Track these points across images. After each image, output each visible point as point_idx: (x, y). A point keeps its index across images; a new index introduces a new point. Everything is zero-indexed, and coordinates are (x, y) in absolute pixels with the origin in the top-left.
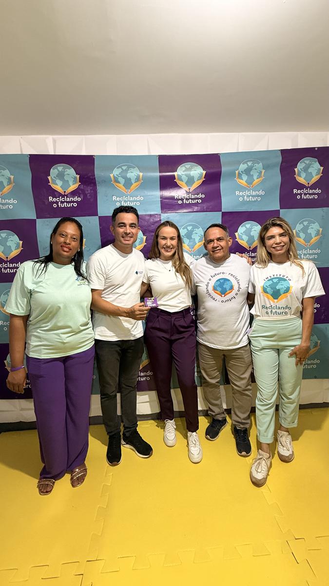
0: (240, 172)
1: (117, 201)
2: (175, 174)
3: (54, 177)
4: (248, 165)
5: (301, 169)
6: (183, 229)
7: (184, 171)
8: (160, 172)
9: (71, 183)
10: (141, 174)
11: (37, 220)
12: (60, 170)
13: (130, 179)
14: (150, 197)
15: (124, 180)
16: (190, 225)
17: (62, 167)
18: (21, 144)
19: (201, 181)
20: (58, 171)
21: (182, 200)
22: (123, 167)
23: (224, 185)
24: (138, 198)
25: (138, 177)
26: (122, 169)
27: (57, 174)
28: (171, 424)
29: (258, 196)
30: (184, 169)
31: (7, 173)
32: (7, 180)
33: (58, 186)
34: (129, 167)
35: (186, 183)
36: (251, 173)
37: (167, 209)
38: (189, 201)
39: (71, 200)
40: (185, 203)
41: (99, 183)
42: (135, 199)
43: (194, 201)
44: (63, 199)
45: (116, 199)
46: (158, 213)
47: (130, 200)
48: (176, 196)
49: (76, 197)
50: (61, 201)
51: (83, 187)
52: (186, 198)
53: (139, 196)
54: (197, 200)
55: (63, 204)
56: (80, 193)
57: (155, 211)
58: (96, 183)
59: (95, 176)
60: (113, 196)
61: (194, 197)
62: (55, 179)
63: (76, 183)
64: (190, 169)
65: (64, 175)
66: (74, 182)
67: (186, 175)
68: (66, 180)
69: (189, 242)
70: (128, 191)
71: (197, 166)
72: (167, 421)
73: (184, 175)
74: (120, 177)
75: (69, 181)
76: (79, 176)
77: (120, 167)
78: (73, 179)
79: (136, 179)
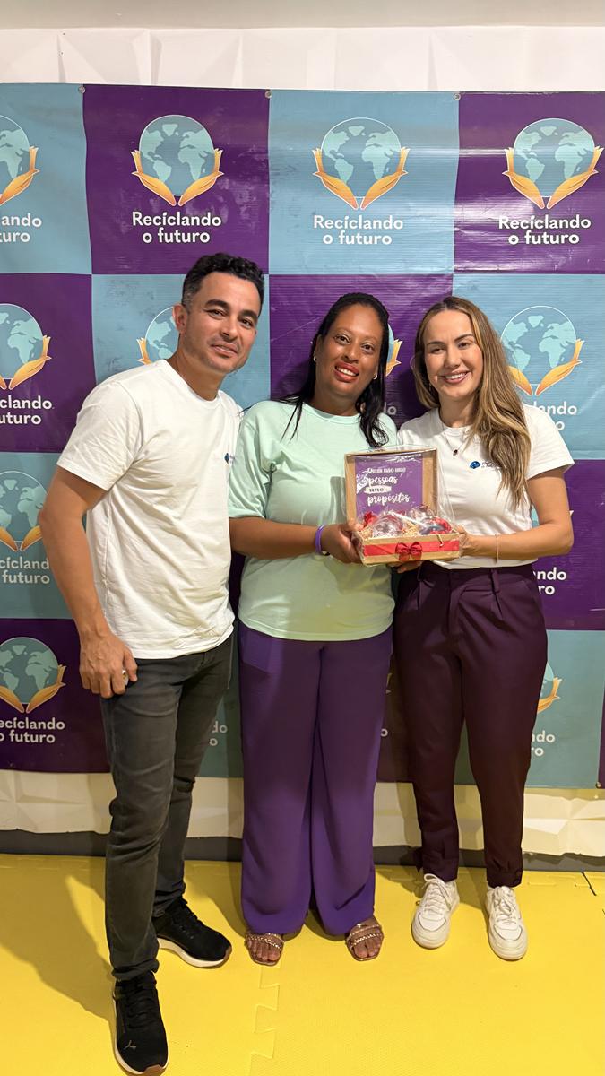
1: (326, 231)
2: (509, 153)
3: (150, 154)
6: (515, 322)
7: (533, 147)
8: (462, 146)
9: (195, 172)
10: (405, 152)
11: (93, 276)
12: (169, 134)
13: (370, 166)
14: (423, 220)
15: (352, 167)
16: (535, 313)
17: (176, 126)
18: (60, 53)
19: (585, 177)
20: (163, 135)
21: (520, 232)
22: (350, 129)
24: (390, 224)
25: (394, 160)
26: (349, 134)
27: (159, 144)
28: (438, 891)
30: (535, 138)
31: (19, 138)
32: (20, 159)
33: (157, 179)
34: (370, 129)
35: (536, 184)
37: (474, 260)
38: (542, 239)
39: (193, 224)
40: (528, 242)
41: (278, 174)
42: (380, 227)
43: (558, 237)
44: (172, 221)
45: (323, 223)
46: (446, 273)
47: (365, 227)
48: (503, 220)
49: (209, 213)
50: (164, 224)
51: (230, 183)
52: (532, 227)
53: (391, 217)
54: (567, 236)
55: (171, 234)
56: (218, 201)
57: (438, 264)
58: (268, 173)
59: (269, 155)
60: (314, 214)
61: (558, 225)
62: (152, 160)
63: (210, 174)
64: (554, 140)
65: (179, 149)
66: (204, 171)
67: (540, 158)
68: (183, 162)
69: (530, 362)
70: (360, 200)
71: (576, 131)
72: (428, 878)
73: (533, 156)
74: (341, 157)
75: (191, 166)
76: (221, 151)
77: (343, 128)
78: (204, 160)
79: (386, 167)
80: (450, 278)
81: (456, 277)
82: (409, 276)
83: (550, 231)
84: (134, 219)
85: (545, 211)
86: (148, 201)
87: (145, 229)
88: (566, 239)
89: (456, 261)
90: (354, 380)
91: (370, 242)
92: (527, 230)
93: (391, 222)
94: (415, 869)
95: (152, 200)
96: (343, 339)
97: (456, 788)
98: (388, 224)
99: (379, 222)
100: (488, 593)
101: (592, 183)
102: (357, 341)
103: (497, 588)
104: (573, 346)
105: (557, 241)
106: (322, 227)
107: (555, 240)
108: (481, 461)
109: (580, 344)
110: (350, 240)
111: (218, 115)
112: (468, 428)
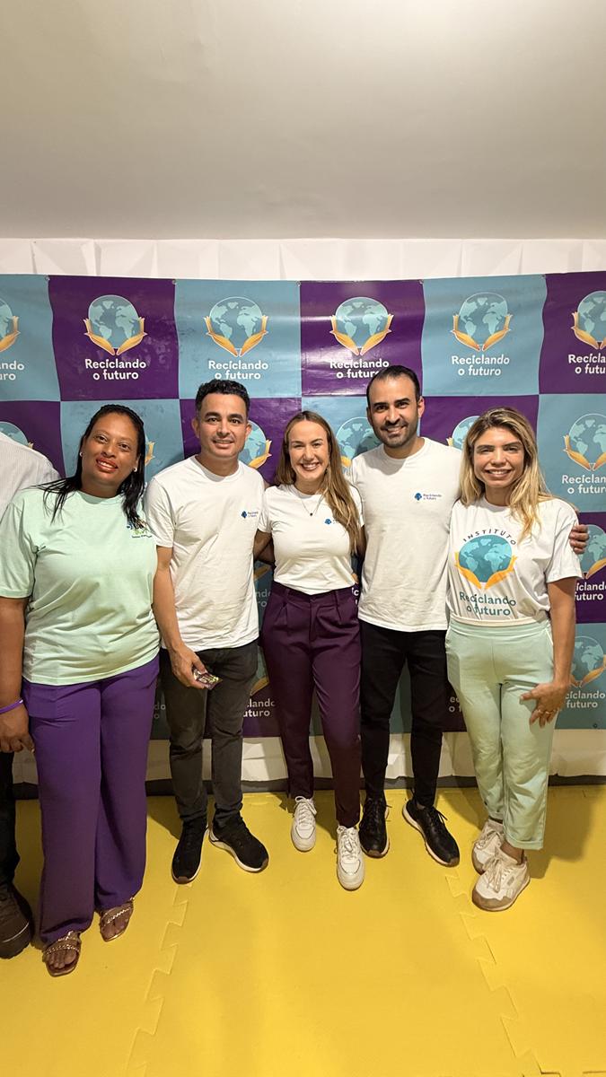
0: (462, 318)
1: (217, 371)
2: (333, 319)
3: (96, 321)
4: (478, 304)
5: (585, 314)
6: (344, 428)
7: (349, 315)
8: (303, 315)
9: (128, 333)
10: (265, 319)
11: (62, 403)
12: (108, 308)
13: (243, 328)
14: (281, 363)
15: (231, 329)
16: (356, 422)
17: (112, 302)
18: (33, 255)
19: (383, 334)
21: (344, 370)
22: (229, 304)
23: (428, 344)
25: (259, 324)
26: (228, 308)
27: (101, 314)
28: (306, 807)
29: (497, 366)
30: (349, 309)
31: (6, 310)
32: (7, 325)
33: (102, 338)
34: (242, 304)
35: (353, 338)
36: (484, 321)
37: (315, 388)
38: (358, 374)
39: (126, 367)
40: (349, 377)
41: (183, 334)
42: (253, 368)
43: (368, 373)
44: (112, 365)
45: (215, 366)
46: (296, 397)
47: (243, 368)
48: (333, 363)
49: (138, 360)
50: (107, 367)
51: (151, 340)
53: (260, 361)
55: (112, 374)
56: (144, 352)
57: (290, 392)
58: (176, 334)
59: (175, 321)
60: (209, 360)
61: (368, 366)
62: (97, 325)
63: (138, 334)
64: (362, 311)
65: (116, 318)
66: (134, 332)
67: (353, 322)
68: (119, 326)
70: (239, 351)
71: (376, 305)
72: (299, 799)
73: (349, 321)
74: (223, 322)
75: (125, 329)
76: (144, 319)
77: (225, 304)
78: (133, 326)
79: (254, 327)
81: (303, 399)
82: (272, 399)
83: (363, 369)
84: (87, 364)
85: (359, 357)
86: (96, 352)
87: (95, 370)
89: (303, 389)
91: (247, 378)
92: (349, 368)
93: (260, 365)
99: (252, 364)
101: (388, 338)
102: (114, 441)
107: (366, 375)
108: (332, 519)
111: (141, 295)
112: (321, 496)
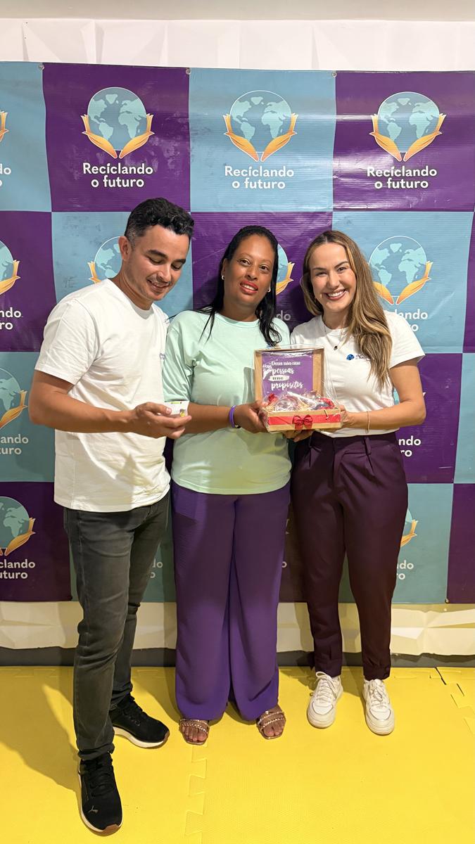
1: (234, 178)
2: (374, 118)
3: (96, 117)
6: (381, 249)
7: (393, 114)
8: (339, 113)
9: (132, 132)
10: (294, 117)
11: (53, 213)
12: (111, 103)
13: (267, 128)
14: (309, 170)
15: (254, 129)
16: (396, 241)
17: (116, 96)
18: (24, 38)
19: (433, 136)
20: (107, 103)
21: (383, 179)
22: (252, 99)
24: (283, 173)
25: (287, 123)
26: (251, 103)
27: (103, 110)
28: (327, 684)
30: (394, 107)
33: (102, 137)
34: (267, 99)
35: (395, 141)
37: (348, 200)
38: (400, 184)
39: (130, 173)
40: (389, 187)
41: (197, 134)
42: (276, 175)
43: (412, 183)
44: (114, 170)
45: (232, 172)
46: (327, 211)
47: (264, 175)
48: (370, 170)
49: (143, 164)
50: (108, 172)
51: (160, 141)
52: (392, 175)
53: (284, 167)
54: (419, 182)
55: (114, 181)
56: (151, 155)
57: (320, 204)
58: (189, 133)
59: (189, 118)
60: (225, 165)
61: (412, 174)
62: (98, 123)
63: (144, 133)
64: (408, 109)
65: (119, 114)
66: (139, 131)
67: (398, 123)
68: (122, 124)
69: (392, 278)
70: (260, 154)
71: (425, 102)
72: (319, 674)
73: (393, 121)
74: (245, 121)
75: (129, 127)
76: (152, 116)
77: (247, 98)
78: (138, 123)
79: (280, 128)
80: (330, 214)
81: (335, 214)
82: (299, 213)
83: (406, 178)
84: (85, 168)
85: (402, 163)
86: (96, 155)
87: (93, 176)
88: (419, 185)
89: (335, 202)
90: (255, 293)
91: (269, 187)
92: (389, 177)
93: (284, 172)
94: (309, 668)
95: (98, 154)
96: (244, 261)
97: (340, 605)
98: (282, 173)
99: (276, 171)
100: (363, 455)
101: (437, 142)
102: (256, 264)
103: (369, 451)
104: (425, 266)
105: (412, 186)
106: (231, 175)
107: (410, 185)
108: (355, 354)
109: (429, 265)
110: (253, 185)
111: (149, 87)
112: (344, 330)
